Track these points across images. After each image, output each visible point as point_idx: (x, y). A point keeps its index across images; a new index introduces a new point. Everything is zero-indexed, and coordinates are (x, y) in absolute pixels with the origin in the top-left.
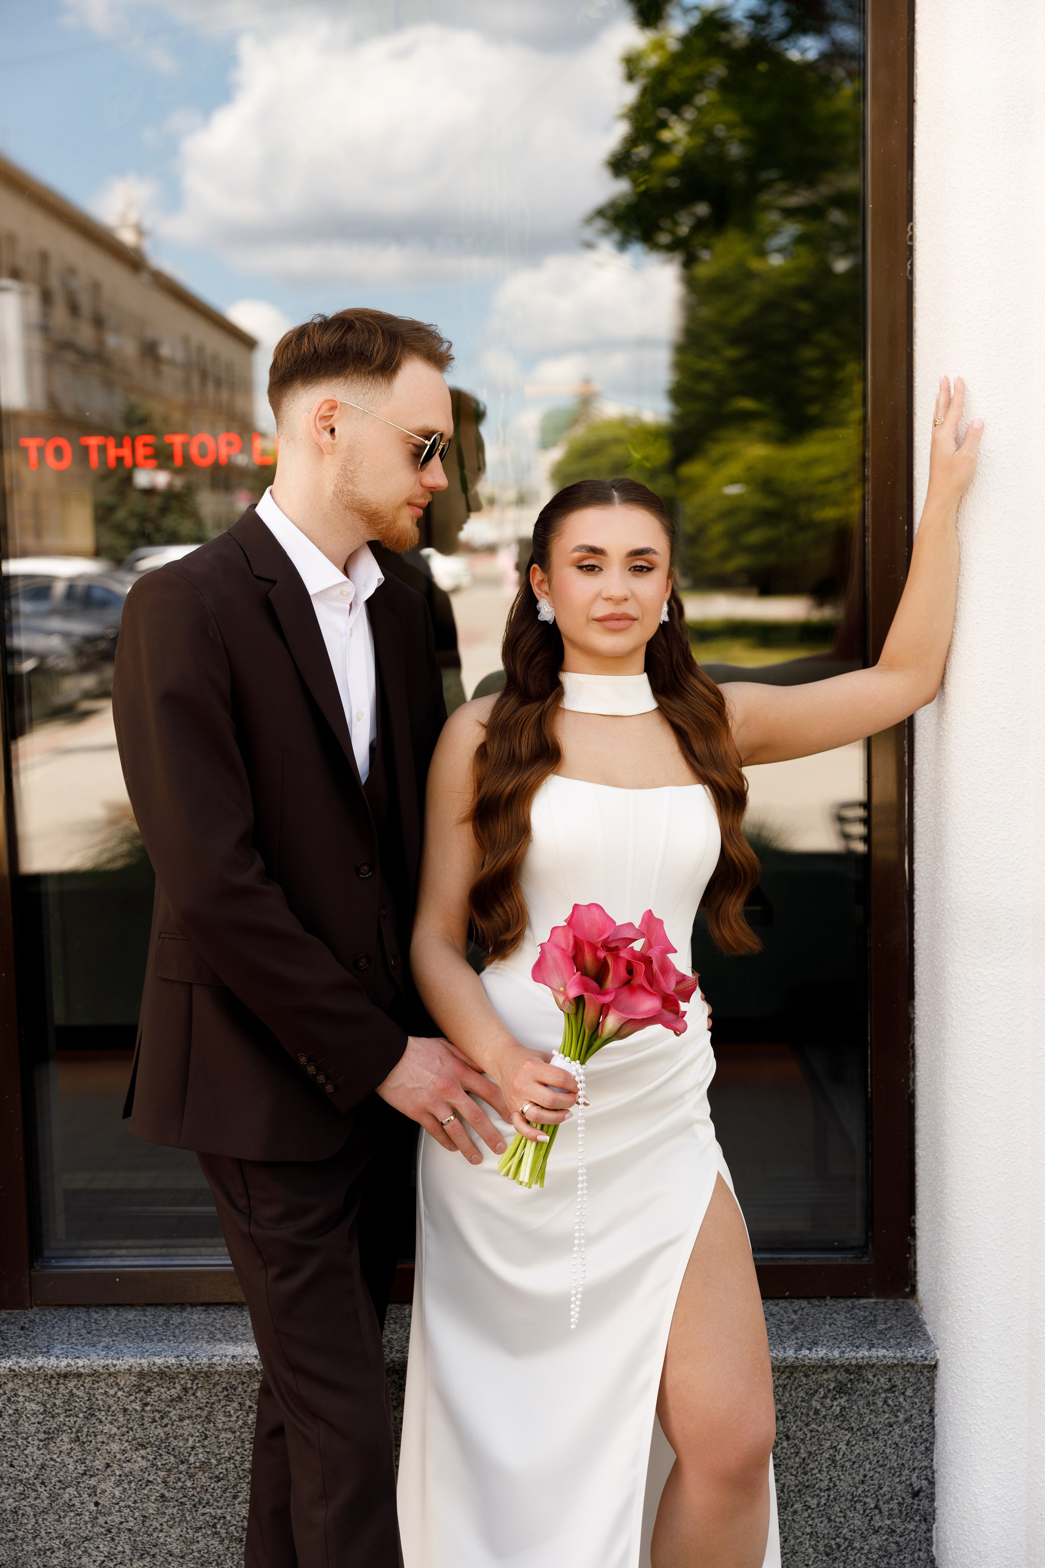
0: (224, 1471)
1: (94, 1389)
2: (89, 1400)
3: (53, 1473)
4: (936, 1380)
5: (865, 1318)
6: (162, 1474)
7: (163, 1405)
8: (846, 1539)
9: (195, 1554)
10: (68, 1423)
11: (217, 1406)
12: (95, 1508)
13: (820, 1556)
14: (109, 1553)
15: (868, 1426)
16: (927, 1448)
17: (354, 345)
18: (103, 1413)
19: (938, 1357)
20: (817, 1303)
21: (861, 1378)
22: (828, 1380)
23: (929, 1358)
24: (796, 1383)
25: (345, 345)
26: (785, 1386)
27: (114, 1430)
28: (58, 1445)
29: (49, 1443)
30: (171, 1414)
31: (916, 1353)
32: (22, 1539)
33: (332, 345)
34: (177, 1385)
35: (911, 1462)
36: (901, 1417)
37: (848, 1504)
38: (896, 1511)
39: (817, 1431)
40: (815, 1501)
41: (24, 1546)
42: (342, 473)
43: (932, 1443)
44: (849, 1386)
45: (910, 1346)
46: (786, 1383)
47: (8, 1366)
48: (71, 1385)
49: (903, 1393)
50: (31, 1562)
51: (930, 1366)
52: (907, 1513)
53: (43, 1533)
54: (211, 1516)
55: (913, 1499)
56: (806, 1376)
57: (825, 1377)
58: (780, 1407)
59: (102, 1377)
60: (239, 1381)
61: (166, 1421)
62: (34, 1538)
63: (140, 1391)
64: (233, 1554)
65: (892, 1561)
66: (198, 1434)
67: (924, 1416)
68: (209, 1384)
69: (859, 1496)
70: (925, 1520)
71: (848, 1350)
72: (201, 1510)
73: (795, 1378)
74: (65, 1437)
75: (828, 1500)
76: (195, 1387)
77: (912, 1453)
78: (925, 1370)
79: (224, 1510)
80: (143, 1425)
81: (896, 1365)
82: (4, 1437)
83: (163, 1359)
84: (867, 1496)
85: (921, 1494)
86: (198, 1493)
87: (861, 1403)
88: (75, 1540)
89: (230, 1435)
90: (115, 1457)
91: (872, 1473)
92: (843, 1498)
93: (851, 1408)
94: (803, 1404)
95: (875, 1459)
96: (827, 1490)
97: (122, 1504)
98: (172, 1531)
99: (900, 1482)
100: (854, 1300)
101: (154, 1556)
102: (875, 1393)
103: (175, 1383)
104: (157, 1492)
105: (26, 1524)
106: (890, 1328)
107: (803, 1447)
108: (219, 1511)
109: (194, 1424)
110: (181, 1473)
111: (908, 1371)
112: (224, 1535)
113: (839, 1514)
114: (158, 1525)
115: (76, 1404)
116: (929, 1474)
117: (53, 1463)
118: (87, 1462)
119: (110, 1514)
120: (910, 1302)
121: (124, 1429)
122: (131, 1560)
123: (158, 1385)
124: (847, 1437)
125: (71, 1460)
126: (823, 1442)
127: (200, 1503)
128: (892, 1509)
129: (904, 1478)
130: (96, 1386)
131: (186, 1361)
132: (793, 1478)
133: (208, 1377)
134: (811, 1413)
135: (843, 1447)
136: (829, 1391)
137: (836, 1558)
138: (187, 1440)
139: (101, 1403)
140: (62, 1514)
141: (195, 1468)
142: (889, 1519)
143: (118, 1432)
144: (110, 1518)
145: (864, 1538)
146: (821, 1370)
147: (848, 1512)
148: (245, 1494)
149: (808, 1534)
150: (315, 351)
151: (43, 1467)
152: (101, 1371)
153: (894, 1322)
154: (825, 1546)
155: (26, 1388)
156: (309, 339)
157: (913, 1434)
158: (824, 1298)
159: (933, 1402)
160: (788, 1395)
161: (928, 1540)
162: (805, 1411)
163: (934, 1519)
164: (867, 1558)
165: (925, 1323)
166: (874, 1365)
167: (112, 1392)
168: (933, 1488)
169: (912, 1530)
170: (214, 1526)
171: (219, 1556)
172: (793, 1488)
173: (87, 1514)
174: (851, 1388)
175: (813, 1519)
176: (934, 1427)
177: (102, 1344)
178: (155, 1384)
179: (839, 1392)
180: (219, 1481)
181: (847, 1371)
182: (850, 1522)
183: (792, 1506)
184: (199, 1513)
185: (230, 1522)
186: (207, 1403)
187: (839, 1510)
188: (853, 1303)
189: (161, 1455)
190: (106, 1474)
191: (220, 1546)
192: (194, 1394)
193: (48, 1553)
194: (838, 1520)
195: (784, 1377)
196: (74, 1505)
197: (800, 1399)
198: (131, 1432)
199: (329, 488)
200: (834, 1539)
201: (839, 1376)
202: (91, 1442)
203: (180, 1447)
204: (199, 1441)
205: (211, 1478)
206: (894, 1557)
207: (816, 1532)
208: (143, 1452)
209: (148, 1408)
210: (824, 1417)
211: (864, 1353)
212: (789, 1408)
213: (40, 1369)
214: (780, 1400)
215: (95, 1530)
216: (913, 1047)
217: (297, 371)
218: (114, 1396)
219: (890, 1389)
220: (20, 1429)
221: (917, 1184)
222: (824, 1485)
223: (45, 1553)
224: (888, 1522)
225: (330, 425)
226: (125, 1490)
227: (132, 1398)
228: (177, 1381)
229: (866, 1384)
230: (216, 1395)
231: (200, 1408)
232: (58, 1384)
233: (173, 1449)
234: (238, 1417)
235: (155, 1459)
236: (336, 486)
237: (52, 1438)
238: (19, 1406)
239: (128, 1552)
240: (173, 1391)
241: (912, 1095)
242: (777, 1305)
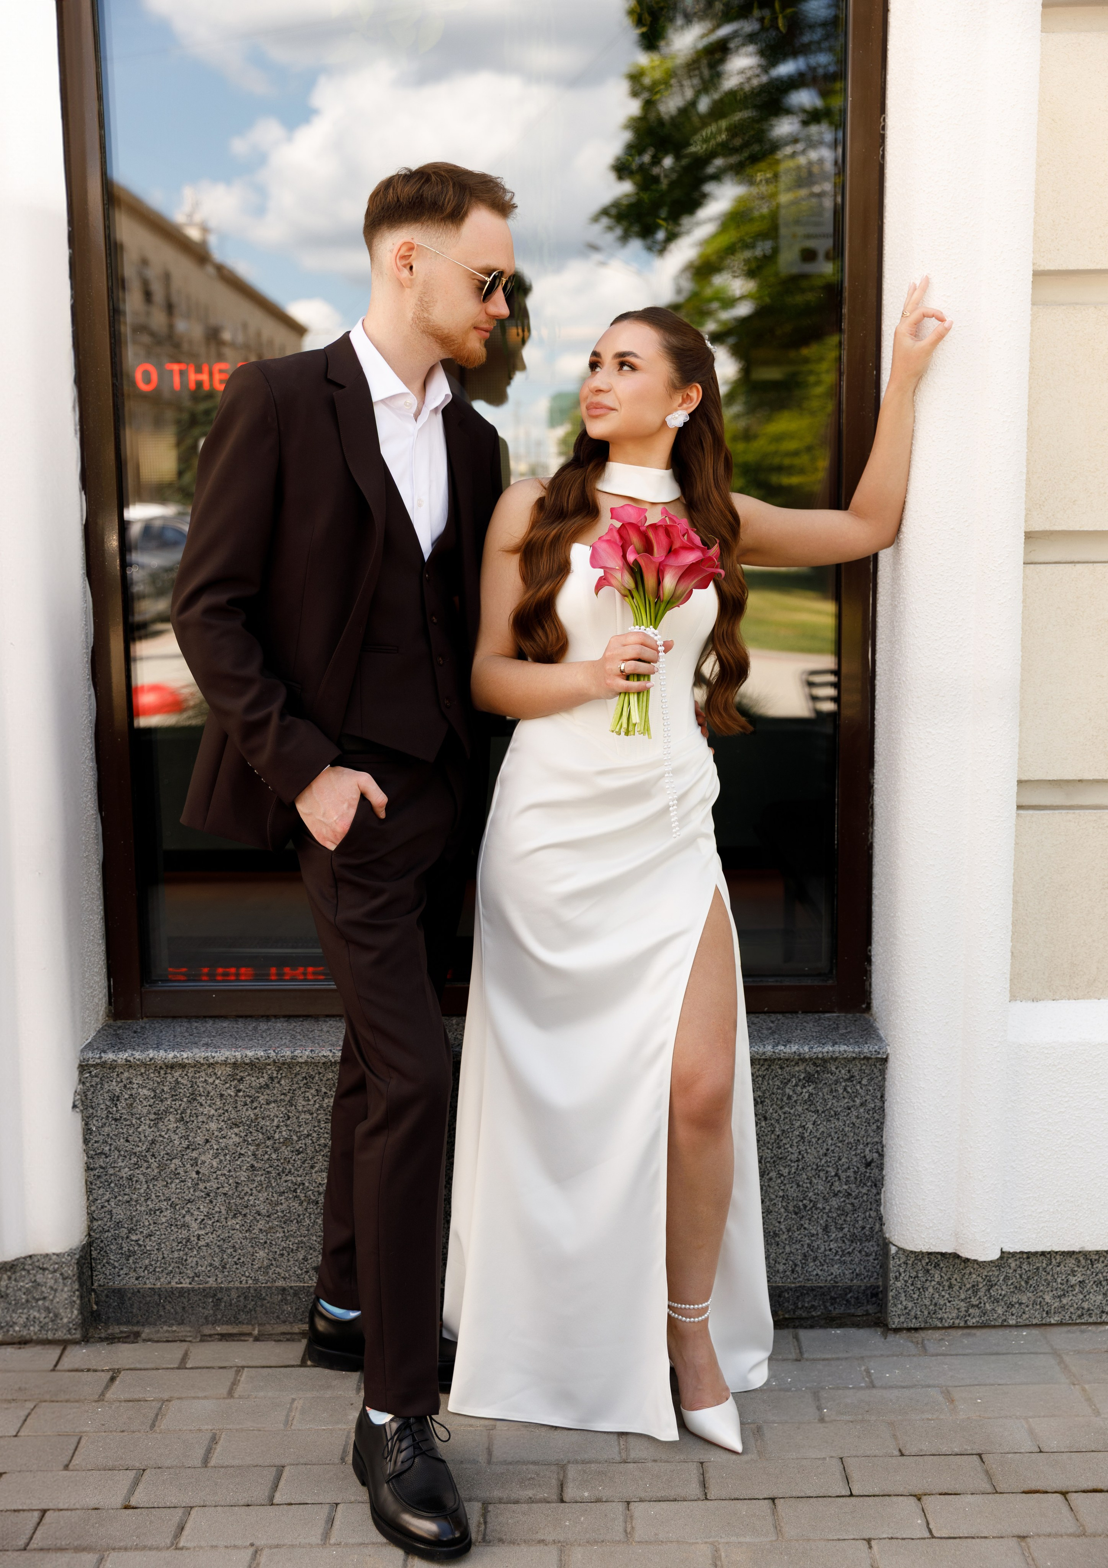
0: (303, 1146)
1: (195, 1078)
2: (191, 1087)
3: (162, 1147)
4: (886, 1071)
5: (829, 1026)
6: (252, 1148)
7: (253, 1092)
8: (811, 1201)
9: (279, 1214)
10: (174, 1106)
11: (298, 1092)
12: (197, 1176)
13: (790, 1215)
14: (208, 1213)
15: (831, 1109)
16: (878, 1127)
17: (429, 196)
18: (203, 1098)
19: (889, 1051)
20: (790, 1016)
21: (826, 1070)
22: (799, 1071)
23: (881, 1052)
24: (773, 1074)
25: (422, 195)
26: (764, 1076)
27: (213, 1112)
28: (166, 1124)
29: (158, 1123)
30: (260, 1099)
31: (871, 1048)
32: (136, 1201)
33: (411, 195)
34: (264, 1075)
35: (865, 1139)
36: (858, 1101)
37: (813, 1172)
38: (852, 1178)
39: (790, 1113)
40: (787, 1170)
41: (138, 1207)
42: (419, 303)
43: (882, 1123)
44: (816, 1076)
45: (866, 1043)
46: (764, 1073)
47: (125, 1057)
48: (177, 1074)
49: (860, 1082)
50: (143, 1220)
51: (882, 1059)
52: (861, 1180)
53: (153, 1196)
54: (292, 1182)
55: (866, 1168)
56: (782, 1068)
57: (797, 1069)
58: (759, 1093)
59: (203, 1068)
60: (316, 1071)
61: (255, 1104)
62: (146, 1200)
63: (234, 1080)
64: (310, 1214)
65: (848, 1219)
66: (282, 1115)
67: (876, 1100)
68: (291, 1074)
69: (823, 1166)
70: (875, 1185)
71: (816, 1046)
72: (284, 1178)
73: (773, 1070)
74: (172, 1118)
75: (797, 1169)
76: (279, 1077)
77: (866, 1131)
78: (878, 1064)
79: (303, 1178)
80: (236, 1107)
81: (854, 1059)
82: (121, 1117)
83: (253, 1052)
84: (829, 1166)
85: (873, 1164)
86: (282, 1164)
87: (825, 1090)
88: (180, 1202)
89: (308, 1116)
90: (213, 1134)
91: (833, 1147)
92: (810, 1168)
93: (817, 1094)
94: (779, 1091)
95: (836, 1136)
96: (797, 1161)
97: (219, 1173)
98: (260, 1195)
99: (856, 1155)
100: (820, 1014)
101: (245, 1215)
102: (837, 1082)
103: (263, 1073)
104: (248, 1162)
105: (139, 1189)
106: (850, 1032)
107: (778, 1126)
108: (299, 1179)
109: (278, 1107)
110: (268, 1147)
111: (864, 1064)
112: (303, 1199)
113: (806, 1181)
114: (248, 1190)
115: (181, 1090)
116: (880, 1148)
117: (161, 1139)
118: (190, 1138)
119: (209, 1181)
120: (866, 1015)
121: (221, 1111)
122: (226, 1218)
123: (249, 1075)
124: (814, 1118)
125: (177, 1136)
126: (794, 1122)
127: (283, 1172)
128: (849, 1177)
129: (859, 1152)
130: (197, 1075)
131: (273, 1054)
132: (769, 1151)
133: (291, 1068)
134: (785, 1099)
135: (810, 1126)
136: (800, 1080)
137: (803, 1216)
138: (273, 1120)
139: (201, 1089)
140: (169, 1181)
141: (279, 1143)
142: (846, 1184)
143: (216, 1114)
144: (209, 1184)
145: (826, 1200)
146: (793, 1063)
147: (813, 1179)
148: (322, 1162)
149: (780, 1197)
150: (398, 200)
151: (153, 1142)
152: (202, 1062)
153: (853, 1029)
154: (794, 1207)
155: (139, 1077)
156: (393, 190)
157: (867, 1116)
158: (797, 1012)
159: (884, 1090)
160: (766, 1084)
161: (877, 1201)
162: (779, 1097)
163: (882, 1184)
164: (828, 1216)
165: (878, 1029)
166: (837, 1058)
167: (211, 1080)
168: (882, 1159)
169: (865, 1194)
170: (295, 1191)
171: (299, 1216)
172: (769, 1160)
173: (190, 1180)
174: (818, 1078)
175: (785, 1185)
176: (884, 1110)
177: (202, 1042)
178: (247, 1074)
179: (808, 1082)
180: (299, 1154)
181: (815, 1064)
182: (815, 1187)
183: (768, 1174)
184: (282, 1180)
185: (308, 1188)
186: (290, 1089)
187: (806, 1177)
188: (819, 1016)
189: (251, 1133)
190: (206, 1148)
191: (300, 1207)
192: (279, 1082)
193: (158, 1213)
194: (805, 1185)
195: (763, 1069)
196: (179, 1174)
197: (776, 1087)
198: (226, 1114)
199: (410, 315)
200: (802, 1201)
201: (808, 1068)
202: (193, 1121)
203: (267, 1126)
204: (283, 1121)
205: (293, 1152)
206: (849, 1215)
207: (787, 1196)
208: (236, 1130)
209: (241, 1094)
210: (796, 1101)
211: (829, 1048)
212: (767, 1095)
213: (151, 1060)
214: (760, 1088)
215: (196, 1194)
216: (872, 807)
217: (384, 217)
218: (212, 1084)
219: (849, 1079)
220: (134, 1111)
221: (873, 919)
222: (794, 1157)
223: (155, 1213)
224: (845, 1187)
225: (409, 263)
226: (221, 1161)
227: (228, 1085)
228: (265, 1071)
229: (829, 1075)
230: (297, 1083)
231: (284, 1094)
232: (165, 1074)
233: (262, 1128)
234: (315, 1101)
235: (246, 1136)
236: (414, 313)
237: (161, 1118)
238: (134, 1092)
239: (224, 1212)
240: (261, 1080)
241: (871, 847)
242: (758, 1017)
